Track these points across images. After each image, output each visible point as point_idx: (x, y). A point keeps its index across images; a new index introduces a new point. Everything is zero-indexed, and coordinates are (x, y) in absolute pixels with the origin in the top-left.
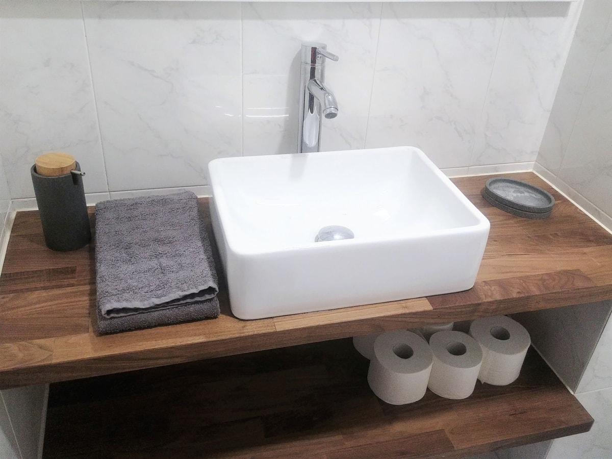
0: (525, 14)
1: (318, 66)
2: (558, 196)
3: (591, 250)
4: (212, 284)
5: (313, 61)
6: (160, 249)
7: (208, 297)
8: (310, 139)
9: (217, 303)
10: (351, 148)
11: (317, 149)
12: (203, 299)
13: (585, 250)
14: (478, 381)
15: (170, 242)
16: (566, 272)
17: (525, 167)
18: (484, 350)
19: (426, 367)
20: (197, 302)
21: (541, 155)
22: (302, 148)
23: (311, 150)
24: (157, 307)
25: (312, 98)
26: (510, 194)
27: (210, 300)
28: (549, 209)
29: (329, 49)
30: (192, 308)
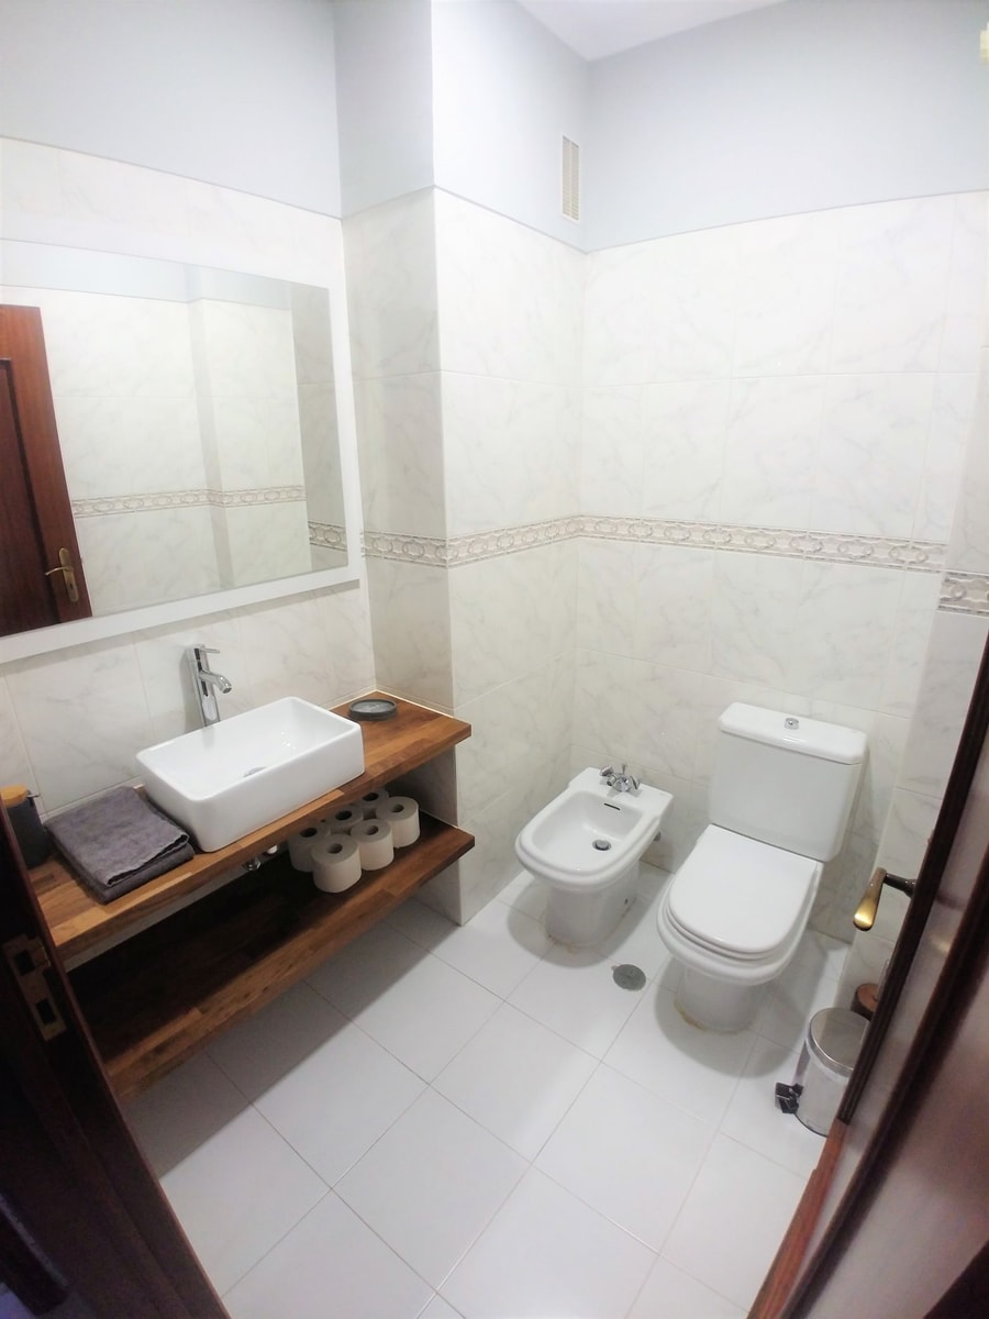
0: (333, 592)
1: (202, 661)
2: (398, 701)
3: (428, 725)
4: (183, 833)
5: (198, 658)
6: (124, 831)
7: (182, 844)
8: (210, 714)
9: (190, 847)
10: (242, 712)
11: (219, 720)
12: (179, 846)
13: (424, 726)
14: (395, 849)
15: (130, 824)
16: (416, 743)
17: (371, 689)
18: (390, 823)
19: (354, 850)
20: (175, 852)
21: (379, 678)
22: (206, 723)
23: (214, 722)
24: (146, 865)
25: (204, 684)
26: (367, 709)
27: (184, 846)
28: (395, 710)
29: (207, 647)
30: (172, 857)
